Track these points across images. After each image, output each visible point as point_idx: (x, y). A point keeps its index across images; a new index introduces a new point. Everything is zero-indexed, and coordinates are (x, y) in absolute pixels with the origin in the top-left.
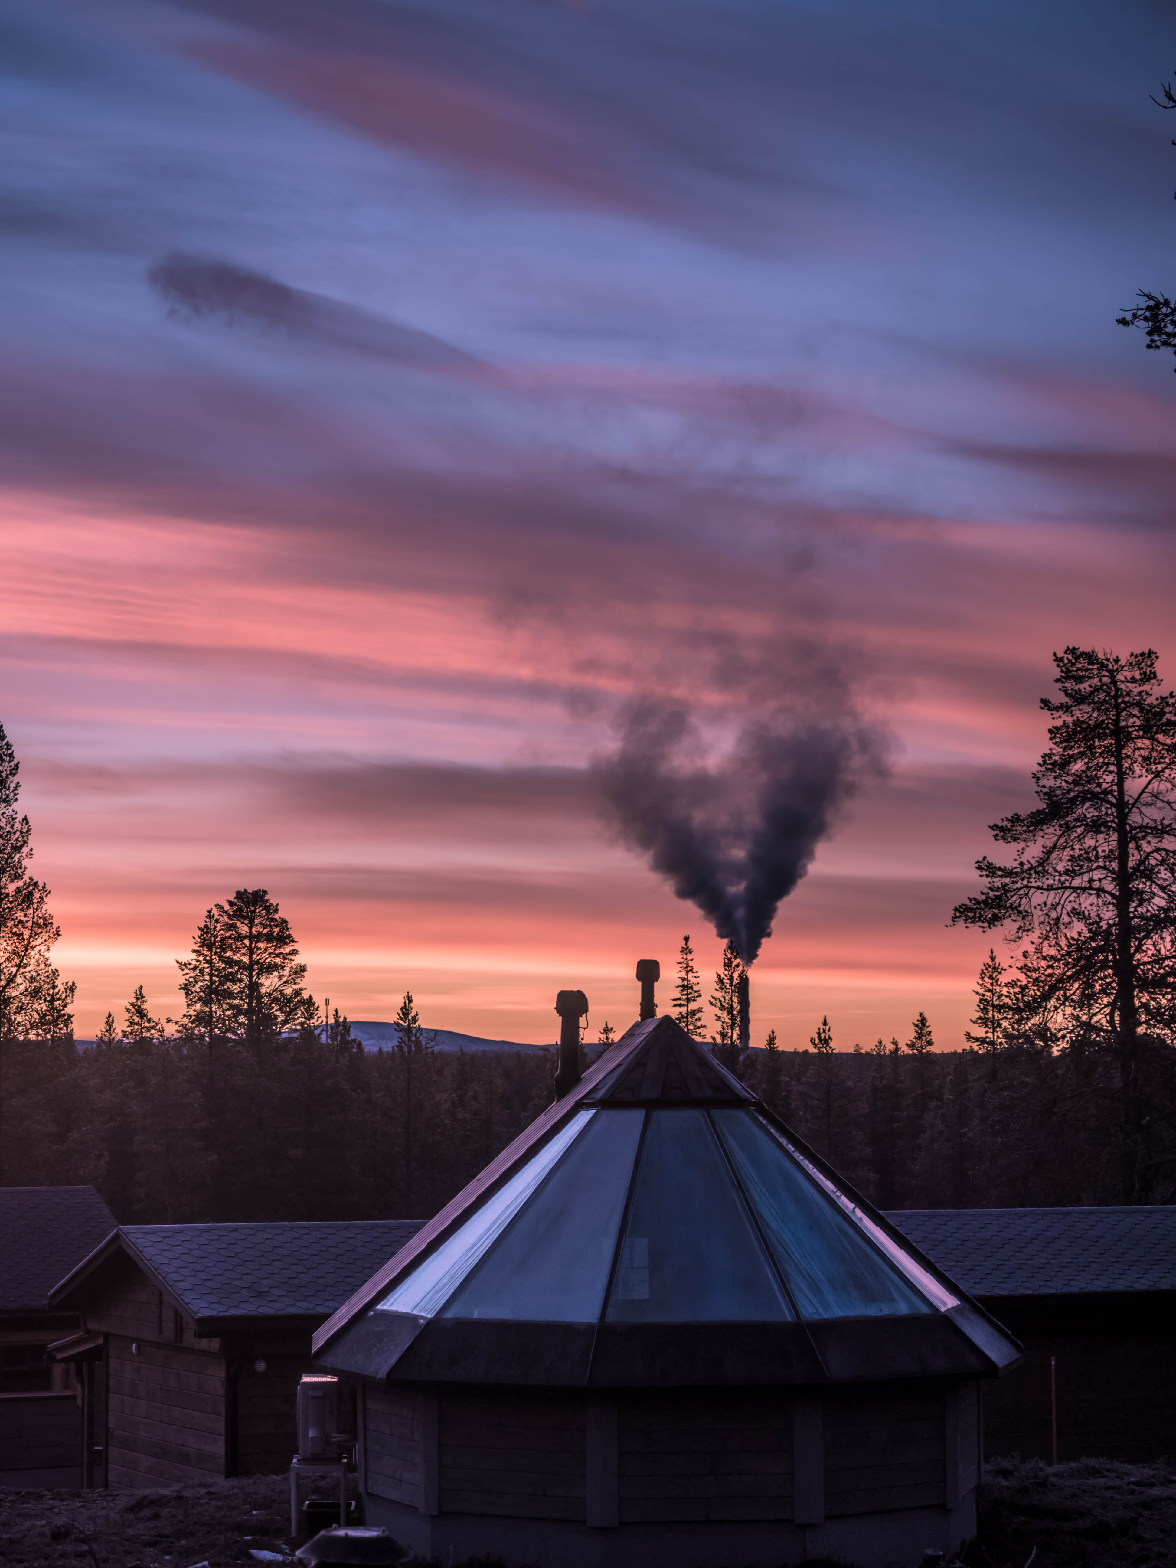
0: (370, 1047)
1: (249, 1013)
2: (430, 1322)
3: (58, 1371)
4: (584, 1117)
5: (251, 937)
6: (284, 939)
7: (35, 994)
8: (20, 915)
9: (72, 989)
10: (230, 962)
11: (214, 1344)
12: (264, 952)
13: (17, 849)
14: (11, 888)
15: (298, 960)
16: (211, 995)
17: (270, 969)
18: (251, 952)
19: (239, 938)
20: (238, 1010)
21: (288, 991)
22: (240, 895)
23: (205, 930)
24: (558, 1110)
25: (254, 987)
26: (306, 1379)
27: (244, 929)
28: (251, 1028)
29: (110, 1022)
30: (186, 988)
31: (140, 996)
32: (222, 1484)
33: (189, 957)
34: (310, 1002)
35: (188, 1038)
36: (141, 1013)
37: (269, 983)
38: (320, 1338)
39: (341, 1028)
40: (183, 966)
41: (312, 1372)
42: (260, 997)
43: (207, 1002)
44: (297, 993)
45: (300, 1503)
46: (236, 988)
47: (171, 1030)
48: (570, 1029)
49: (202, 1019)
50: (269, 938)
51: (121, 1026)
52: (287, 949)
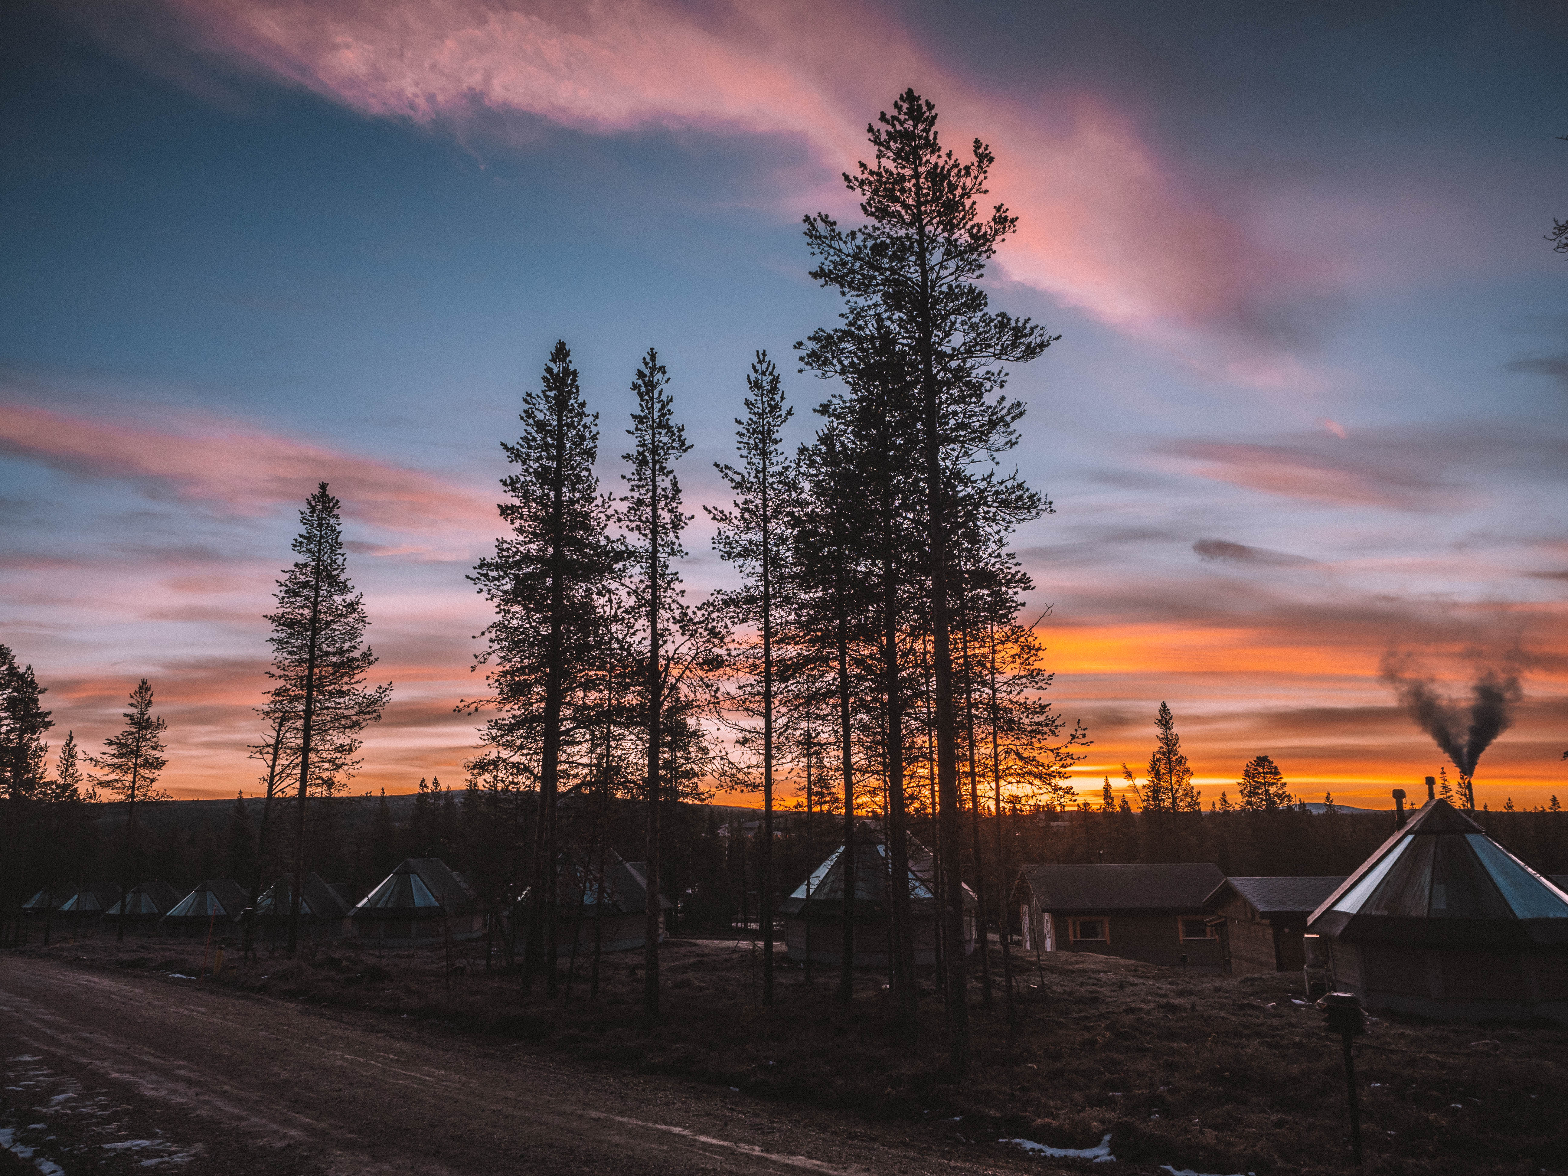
0: (1315, 812)
1: (1266, 800)
2: (1355, 915)
3: (1208, 930)
4: (1410, 838)
5: (1264, 773)
6: (1277, 773)
7: (1186, 795)
8: (1178, 768)
9: (1199, 793)
10: (1257, 782)
11: (1268, 922)
12: (1270, 778)
13: (1175, 745)
14: (1174, 759)
15: (1283, 781)
16: (1251, 794)
17: (1272, 784)
18: (1264, 778)
19: (1260, 773)
20: (1262, 799)
21: (1280, 792)
22: (1258, 758)
23: (1246, 771)
24: (1398, 835)
25: (1267, 791)
26: (1306, 936)
27: (1261, 770)
28: (1267, 806)
29: (1214, 804)
30: (1241, 792)
31: (1224, 795)
32: (1276, 974)
33: (1241, 781)
34: (1289, 796)
35: (1243, 810)
36: (1225, 801)
37: (1272, 789)
38: (1310, 920)
39: (1302, 805)
40: (1239, 784)
41: (1308, 933)
42: (1270, 795)
43: (1250, 797)
44: (1284, 793)
45: (1309, 982)
46: (1260, 791)
47: (1237, 807)
48: (1399, 804)
49: (1248, 803)
50: (1271, 773)
51: (1218, 806)
52: (1278, 777)
